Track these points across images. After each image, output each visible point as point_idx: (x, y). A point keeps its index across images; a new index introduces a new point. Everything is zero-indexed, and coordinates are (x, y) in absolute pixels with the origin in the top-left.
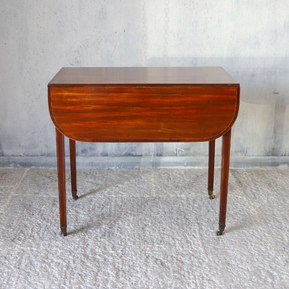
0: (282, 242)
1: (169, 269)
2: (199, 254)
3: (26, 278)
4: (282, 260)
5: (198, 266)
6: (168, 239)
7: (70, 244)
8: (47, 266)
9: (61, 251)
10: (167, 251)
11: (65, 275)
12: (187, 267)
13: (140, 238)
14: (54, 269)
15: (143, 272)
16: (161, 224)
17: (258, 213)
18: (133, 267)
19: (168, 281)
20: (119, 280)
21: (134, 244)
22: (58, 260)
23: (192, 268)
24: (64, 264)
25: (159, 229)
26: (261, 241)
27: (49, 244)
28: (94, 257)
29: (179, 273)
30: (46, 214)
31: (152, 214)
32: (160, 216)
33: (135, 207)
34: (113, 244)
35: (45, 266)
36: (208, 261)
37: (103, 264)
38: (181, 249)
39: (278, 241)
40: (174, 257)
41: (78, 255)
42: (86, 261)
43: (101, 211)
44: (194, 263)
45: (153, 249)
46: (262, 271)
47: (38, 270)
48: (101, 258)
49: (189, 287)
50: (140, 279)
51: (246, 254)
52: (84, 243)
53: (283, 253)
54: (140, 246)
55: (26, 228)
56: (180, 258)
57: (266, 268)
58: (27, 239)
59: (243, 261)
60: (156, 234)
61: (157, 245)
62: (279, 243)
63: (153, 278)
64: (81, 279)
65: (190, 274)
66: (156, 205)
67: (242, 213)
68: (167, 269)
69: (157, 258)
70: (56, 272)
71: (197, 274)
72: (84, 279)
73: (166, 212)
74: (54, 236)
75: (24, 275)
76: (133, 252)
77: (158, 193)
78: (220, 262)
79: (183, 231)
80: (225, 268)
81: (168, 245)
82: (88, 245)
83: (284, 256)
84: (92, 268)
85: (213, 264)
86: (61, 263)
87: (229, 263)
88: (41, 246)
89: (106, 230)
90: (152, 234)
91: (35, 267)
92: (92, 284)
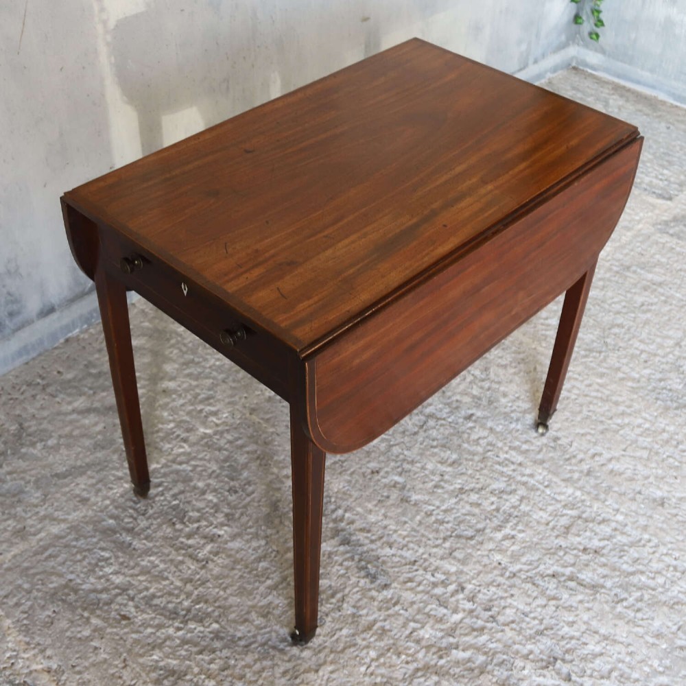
26: (615, 404)
28: (455, 662)
29: (637, 587)
34: (427, 592)
36: (622, 518)
37: (497, 668)
38: (543, 514)
39: (633, 387)
40: (568, 548)
44: (615, 540)
45: (509, 553)
48: (469, 653)
51: (644, 457)
54: (475, 560)
56: (579, 544)
59: (666, 480)
60: (452, 502)
61: (498, 536)
62: (641, 393)
71: (657, 566)
76: (492, 589)
78: (642, 506)
79: (477, 458)
80: (668, 516)
81: (515, 522)
85: (643, 520)
89: (349, 555)
90: (443, 508)
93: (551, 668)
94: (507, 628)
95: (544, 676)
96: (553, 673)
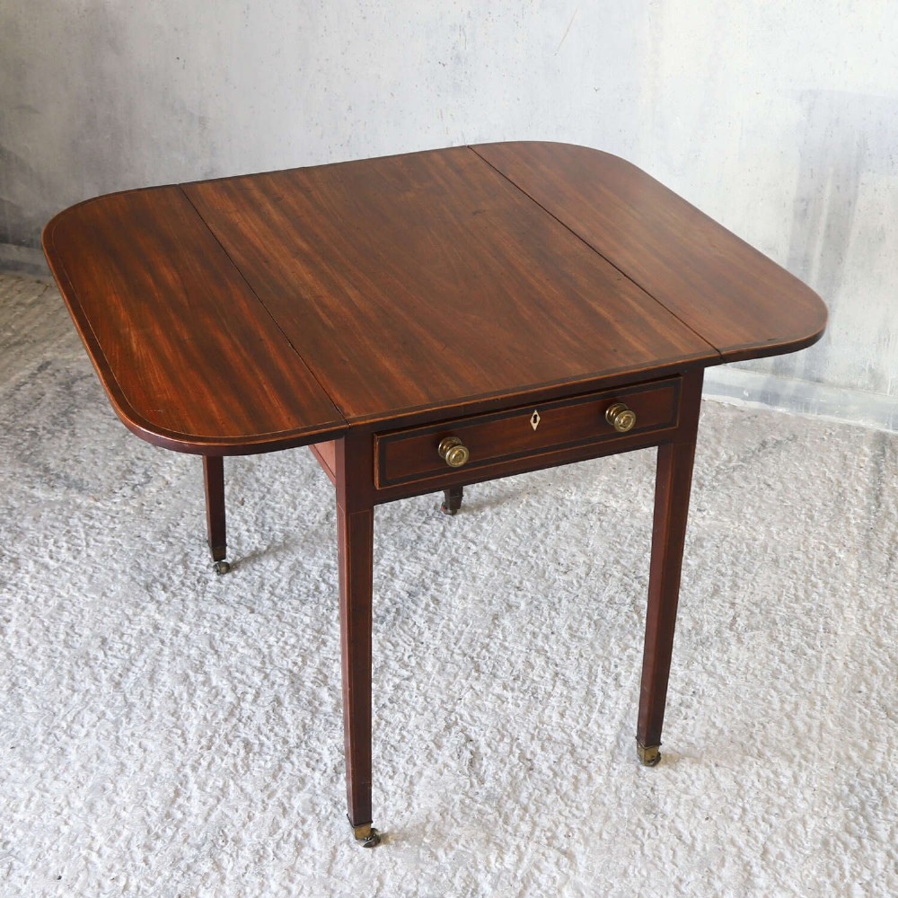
0: (861, 763)
1: (482, 782)
2: (591, 751)
3: (117, 723)
4: (813, 834)
5: (565, 794)
6: (542, 673)
7: (278, 630)
8: (185, 696)
9: (245, 651)
10: (512, 717)
11: (211, 740)
12: (531, 790)
13: (469, 651)
14: (196, 709)
15: (408, 777)
16: (553, 613)
17: (858, 634)
18: (392, 751)
19: (455, 825)
20: (333, 789)
21: (439, 673)
22: (221, 681)
23: (544, 798)
24: (230, 698)
25: (538, 630)
26: (798, 745)
27: (228, 619)
28: (314, 693)
29: (499, 809)
30: (273, 509)
31: (552, 567)
32: (567, 582)
33: (518, 530)
34: (387, 657)
35: (181, 695)
36: (601, 781)
37: (323, 721)
38: (556, 717)
39: (849, 758)
40: (518, 746)
41: (280, 675)
42: (286, 701)
43: (419, 528)
44: (559, 780)
45: (478, 702)
46: (729, 859)
47: (156, 703)
48: (330, 699)
49: (496, 861)
50: (385, 800)
51: (722, 785)
52: (316, 634)
53: (835, 809)
54: (451, 680)
55: (200, 549)
56: (532, 752)
57: (749, 850)
58: (184, 588)
59: (696, 810)
60: (520, 648)
61: (498, 690)
62: (847, 768)
63: (422, 806)
64: (242, 760)
65: (527, 818)
66: (579, 536)
67: (809, 623)
68: (475, 781)
69: (473, 736)
70: (195, 722)
71: (544, 821)
72: (250, 762)
73: (593, 569)
74: (254, 593)
75: (117, 712)
76: (421, 699)
77: (611, 492)
78: (633, 795)
79: (600, 652)
80: (634, 820)
81: (527, 698)
82: (322, 646)
83: (829, 821)
84: (288, 731)
85: (609, 799)
86: (224, 692)
87: (653, 807)
88: (205, 623)
89: (398, 600)
90: (507, 644)
91: (156, 691)
92: (261, 784)
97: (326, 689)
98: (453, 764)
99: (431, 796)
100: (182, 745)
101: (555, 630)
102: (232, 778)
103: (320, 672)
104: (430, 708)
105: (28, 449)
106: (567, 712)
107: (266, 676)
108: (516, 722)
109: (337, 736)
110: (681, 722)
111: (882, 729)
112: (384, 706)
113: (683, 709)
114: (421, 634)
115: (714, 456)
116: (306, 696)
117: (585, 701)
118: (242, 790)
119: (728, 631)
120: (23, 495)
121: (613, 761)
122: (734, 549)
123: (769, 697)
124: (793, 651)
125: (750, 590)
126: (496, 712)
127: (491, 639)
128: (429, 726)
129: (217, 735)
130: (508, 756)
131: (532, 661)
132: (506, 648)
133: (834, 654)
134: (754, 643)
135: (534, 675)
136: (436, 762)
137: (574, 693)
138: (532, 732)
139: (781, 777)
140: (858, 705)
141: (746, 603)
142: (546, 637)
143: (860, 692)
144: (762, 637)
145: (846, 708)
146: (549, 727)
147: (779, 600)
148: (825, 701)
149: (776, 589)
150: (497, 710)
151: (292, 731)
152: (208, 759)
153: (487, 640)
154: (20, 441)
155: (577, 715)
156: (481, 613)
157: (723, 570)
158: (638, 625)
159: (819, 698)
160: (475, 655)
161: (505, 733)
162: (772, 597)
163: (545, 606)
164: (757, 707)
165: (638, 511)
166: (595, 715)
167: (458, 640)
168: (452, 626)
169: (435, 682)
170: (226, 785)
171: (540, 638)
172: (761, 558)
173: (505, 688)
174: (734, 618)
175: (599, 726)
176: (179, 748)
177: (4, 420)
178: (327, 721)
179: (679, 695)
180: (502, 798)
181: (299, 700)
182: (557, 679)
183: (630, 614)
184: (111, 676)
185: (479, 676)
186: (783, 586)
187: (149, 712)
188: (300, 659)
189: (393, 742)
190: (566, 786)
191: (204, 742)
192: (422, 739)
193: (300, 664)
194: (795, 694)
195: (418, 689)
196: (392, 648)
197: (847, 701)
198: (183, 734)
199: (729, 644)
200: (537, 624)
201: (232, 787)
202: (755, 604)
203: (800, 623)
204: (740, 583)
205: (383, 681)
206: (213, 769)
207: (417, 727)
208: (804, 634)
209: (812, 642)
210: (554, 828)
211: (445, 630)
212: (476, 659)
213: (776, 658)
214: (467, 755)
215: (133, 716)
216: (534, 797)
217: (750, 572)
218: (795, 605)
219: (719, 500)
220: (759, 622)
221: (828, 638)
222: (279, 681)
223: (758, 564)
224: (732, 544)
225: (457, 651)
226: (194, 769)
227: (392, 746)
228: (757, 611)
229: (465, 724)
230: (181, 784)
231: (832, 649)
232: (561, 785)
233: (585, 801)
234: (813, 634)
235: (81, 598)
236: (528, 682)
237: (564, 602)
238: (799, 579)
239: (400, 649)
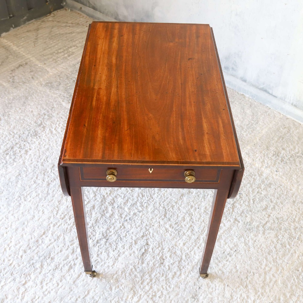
1: (143, 263)
2: (186, 263)
3: (41, 199)
5: (168, 278)
6: (186, 224)
10: (166, 239)
12: (157, 273)
14: (67, 202)
15: (119, 253)
16: (203, 200)
18: (120, 240)
19: (124, 278)
20: (93, 248)
21: (151, 213)
23: (160, 278)
25: (194, 205)
26: (263, 287)
28: (107, 207)
29: (142, 277)
34: (137, 200)
36: (183, 278)
38: (181, 245)
39: (279, 299)
40: (163, 252)
41: (100, 197)
42: (96, 208)
44: (169, 272)
47: (56, 195)
48: (110, 212)
49: (130, 298)
50: (107, 259)
51: (225, 295)
54: (154, 217)
56: (166, 257)
60: (184, 211)
61: (167, 226)
63: (117, 266)
65: (150, 284)
67: (294, 234)
68: (140, 262)
69: (149, 243)
71: (155, 288)
72: (72, 229)
75: (43, 195)
76: (140, 221)
78: (191, 288)
80: (186, 299)
81: (176, 233)
84: (91, 220)
85: (182, 286)
87: (196, 295)
90: (180, 208)
91: (59, 191)
92: (71, 239)
93: (103, 237)
94: (121, 224)
95: (99, 234)
96: (101, 237)
97: (111, 207)
98: (137, 252)
99: (122, 264)
100: (55, 215)
101: (200, 207)
102: (64, 234)
103: (113, 199)
104: (141, 226)
105: (69, 86)
106: (187, 244)
107: (95, 195)
108: (167, 242)
109: (105, 228)
110: (225, 262)
111: (298, 290)
112: (126, 220)
113: (228, 256)
114: (154, 194)
115: (293, 149)
116: (103, 208)
117: (195, 241)
118: (64, 239)
119: (262, 227)
120: (59, 103)
121: (192, 270)
122: (281, 192)
123: (262, 262)
124: (281, 244)
125: (278, 212)
126: (162, 236)
127: (176, 204)
128: (137, 234)
129: (68, 214)
130: (157, 256)
131: (185, 218)
132: (179, 209)
133: (296, 250)
134: (268, 236)
135: (183, 224)
136: (132, 249)
137: (193, 236)
138: (170, 248)
139: (249, 299)
140: (294, 276)
141: (274, 217)
142: (195, 209)
143: (298, 271)
144: (273, 234)
145: (290, 276)
146: (177, 248)
147: (287, 220)
148: (282, 271)
149: (288, 214)
150: (163, 235)
151: (92, 221)
152: (60, 223)
153: (174, 204)
154: (69, 83)
155: (190, 246)
156: (178, 192)
157: (273, 200)
158: (231, 214)
159: (281, 268)
160: (167, 209)
161: (161, 245)
162: (285, 217)
163: (201, 196)
164: (256, 265)
165: (254, 165)
166: (196, 248)
167: (165, 201)
168: (166, 195)
169: (148, 216)
170: (60, 235)
171: (193, 209)
172: (289, 199)
173: (170, 226)
174: (267, 222)
175: (195, 253)
176: (54, 216)
177: (68, 74)
178: (105, 220)
179: (230, 250)
180: (145, 273)
181: (100, 209)
182: (190, 228)
183: (230, 208)
184: (49, 180)
185: (164, 218)
186: (292, 214)
187: (52, 199)
188: (109, 192)
189: (122, 237)
190: (170, 276)
191: (62, 216)
192: (131, 239)
193: (108, 194)
194: (273, 263)
195: (141, 217)
196: (141, 197)
197: (291, 273)
198: (58, 210)
199: (259, 233)
200: (195, 203)
201: (62, 238)
202: (278, 219)
203: (290, 233)
204: (276, 207)
205: (131, 210)
206: (60, 227)
207: (133, 233)
208: (289, 238)
209: (291, 242)
210: (157, 292)
211: (163, 195)
212: (167, 211)
213: (274, 245)
214: (143, 250)
215: (47, 198)
216: (156, 276)
217: (282, 204)
218: (292, 224)
219: (286, 169)
220: (275, 227)
221: (298, 242)
222: (98, 199)
223: (287, 201)
224: (281, 189)
225: (162, 205)
226: (54, 226)
227: (120, 238)
228: (277, 222)
229: (149, 237)
230: (47, 230)
231: (297, 248)
232: (169, 274)
233: (173, 284)
234: (292, 239)
235: (55, 147)
236: (180, 226)
237: (209, 196)
238: (299, 212)
239: (144, 198)
